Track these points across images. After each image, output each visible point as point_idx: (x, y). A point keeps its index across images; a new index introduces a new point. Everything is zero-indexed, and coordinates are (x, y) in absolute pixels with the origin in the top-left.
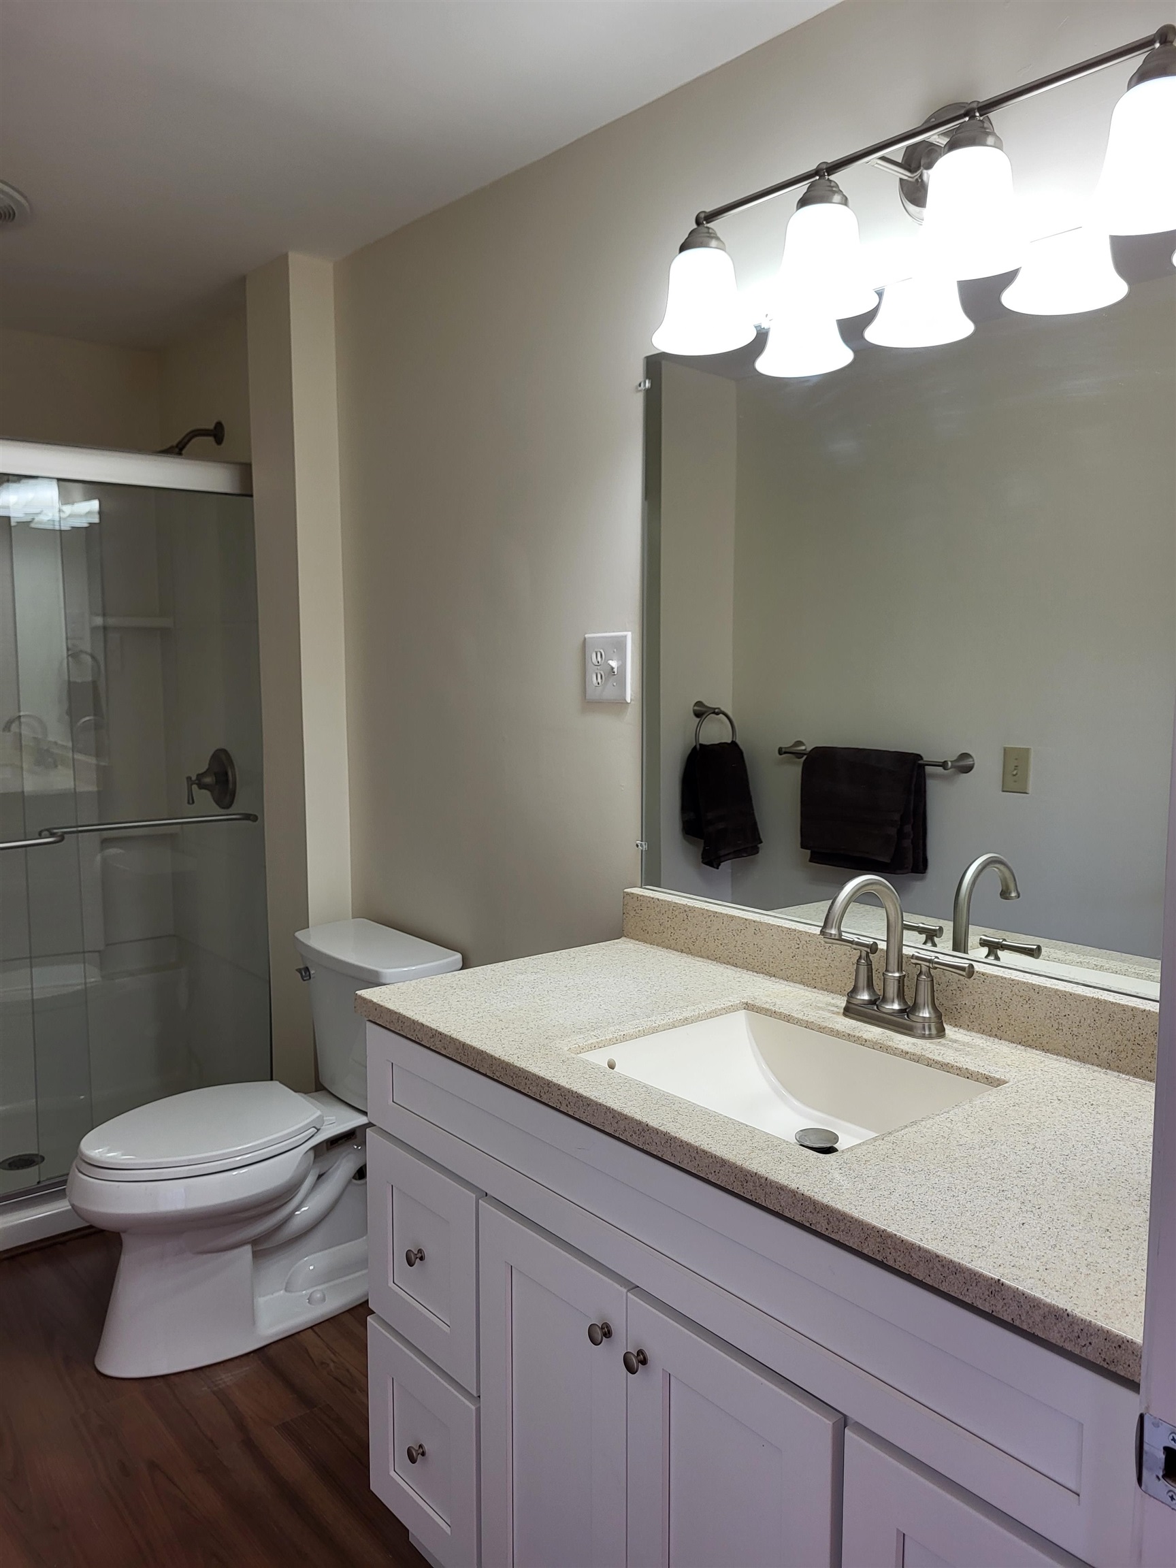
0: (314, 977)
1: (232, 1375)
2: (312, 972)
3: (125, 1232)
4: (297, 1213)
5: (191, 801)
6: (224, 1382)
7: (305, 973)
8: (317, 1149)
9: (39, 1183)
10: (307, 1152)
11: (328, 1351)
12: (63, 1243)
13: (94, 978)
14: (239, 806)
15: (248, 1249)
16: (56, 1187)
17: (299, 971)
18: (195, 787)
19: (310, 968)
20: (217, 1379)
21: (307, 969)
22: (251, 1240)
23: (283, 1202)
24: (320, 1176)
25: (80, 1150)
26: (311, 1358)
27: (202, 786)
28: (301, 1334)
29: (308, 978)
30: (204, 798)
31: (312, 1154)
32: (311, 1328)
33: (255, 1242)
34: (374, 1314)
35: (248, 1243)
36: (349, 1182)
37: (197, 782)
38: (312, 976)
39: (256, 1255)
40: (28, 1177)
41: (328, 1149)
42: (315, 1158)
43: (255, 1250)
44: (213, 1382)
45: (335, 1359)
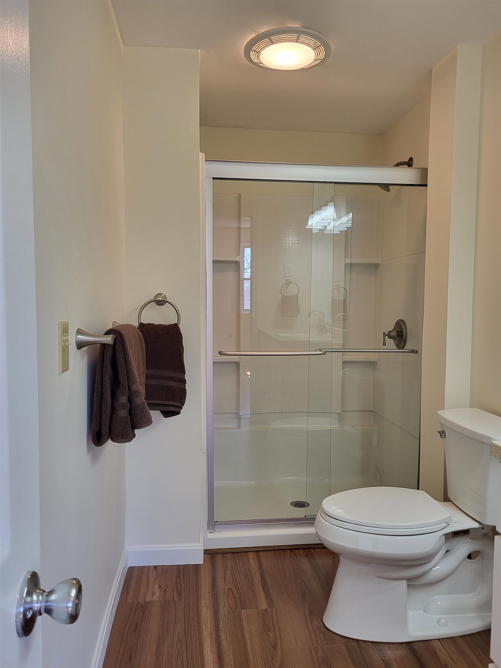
0: (448, 437)
1: (393, 653)
2: (447, 434)
3: (341, 555)
4: (433, 569)
5: (384, 344)
6: (388, 656)
7: (442, 434)
8: (446, 535)
9: (305, 516)
10: (441, 536)
11: (449, 658)
12: (314, 549)
13: (335, 426)
14: (409, 346)
15: (405, 582)
16: (310, 521)
17: (440, 432)
18: (387, 337)
19: (445, 431)
20: (385, 652)
21: (444, 432)
22: (406, 578)
23: (426, 562)
24: (447, 551)
25: (322, 506)
26: (439, 660)
27: (390, 337)
28: (432, 641)
29: (445, 436)
30: (391, 343)
31: (444, 538)
32: (439, 639)
33: (409, 580)
34: (493, 664)
35: (405, 579)
36: (464, 559)
37: (388, 335)
38: (446, 436)
39: (409, 586)
40: (300, 512)
41: (453, 537)
42: (445, 540)
43: (408, 583)
44: (382, 654)
45: (453, 665)
